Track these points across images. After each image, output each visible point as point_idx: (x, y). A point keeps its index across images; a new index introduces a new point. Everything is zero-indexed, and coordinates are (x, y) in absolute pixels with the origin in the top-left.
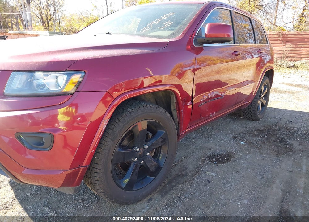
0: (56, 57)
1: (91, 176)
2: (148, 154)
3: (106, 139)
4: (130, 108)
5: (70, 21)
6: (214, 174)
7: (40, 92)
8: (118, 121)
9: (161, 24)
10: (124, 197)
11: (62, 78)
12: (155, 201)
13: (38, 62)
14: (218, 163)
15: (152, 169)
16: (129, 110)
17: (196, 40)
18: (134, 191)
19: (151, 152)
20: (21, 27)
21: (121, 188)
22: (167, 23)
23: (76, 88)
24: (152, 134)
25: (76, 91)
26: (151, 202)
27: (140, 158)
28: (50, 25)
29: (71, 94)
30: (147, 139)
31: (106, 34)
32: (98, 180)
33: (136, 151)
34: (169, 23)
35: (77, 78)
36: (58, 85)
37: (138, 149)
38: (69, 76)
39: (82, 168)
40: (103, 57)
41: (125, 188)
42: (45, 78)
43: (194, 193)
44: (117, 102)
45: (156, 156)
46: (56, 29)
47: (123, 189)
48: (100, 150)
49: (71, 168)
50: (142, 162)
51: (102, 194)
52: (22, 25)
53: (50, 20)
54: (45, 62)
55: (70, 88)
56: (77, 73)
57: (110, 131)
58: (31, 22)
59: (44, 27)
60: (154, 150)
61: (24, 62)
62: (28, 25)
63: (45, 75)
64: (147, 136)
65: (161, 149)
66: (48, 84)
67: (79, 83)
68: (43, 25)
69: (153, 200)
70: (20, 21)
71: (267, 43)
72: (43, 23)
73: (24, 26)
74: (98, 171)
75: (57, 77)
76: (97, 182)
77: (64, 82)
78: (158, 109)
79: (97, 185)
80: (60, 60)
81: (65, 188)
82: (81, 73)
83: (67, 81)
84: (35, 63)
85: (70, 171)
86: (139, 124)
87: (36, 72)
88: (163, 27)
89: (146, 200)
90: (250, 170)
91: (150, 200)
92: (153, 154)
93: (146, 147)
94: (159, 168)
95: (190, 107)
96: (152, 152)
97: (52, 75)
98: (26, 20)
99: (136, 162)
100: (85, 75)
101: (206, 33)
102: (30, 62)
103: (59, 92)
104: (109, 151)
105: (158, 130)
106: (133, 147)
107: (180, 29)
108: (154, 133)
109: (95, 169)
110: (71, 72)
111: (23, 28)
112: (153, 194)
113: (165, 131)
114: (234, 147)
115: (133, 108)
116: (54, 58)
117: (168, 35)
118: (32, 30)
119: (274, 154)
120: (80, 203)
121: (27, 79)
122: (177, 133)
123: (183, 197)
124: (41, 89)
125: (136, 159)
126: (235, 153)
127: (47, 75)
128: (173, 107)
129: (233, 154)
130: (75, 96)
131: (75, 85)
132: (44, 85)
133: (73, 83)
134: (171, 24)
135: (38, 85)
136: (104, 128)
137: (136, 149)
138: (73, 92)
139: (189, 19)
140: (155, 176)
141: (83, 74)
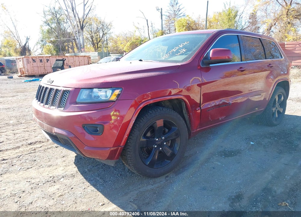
0: (106, 80)
1: (126, 154)
2: (165, 143)
3: (135, 130)
4: (151, 111)
5: (116, 42)
6: (219, 164)
7: (96, 100)
8: (142, 119)
9: (177, 52)
10: (148, 171)
11: (109, 92)
12: (170, 177)
13: (96, 83)
14: (225, 156)
15: (168, 154)
16: (151, 112)
17: (203, 62)
18: (155, 168)
19: (167, 143)
20: (76, 50)
21: (145, 164)
22: (183, 50)
23: (117, 98)
24: (168, 130)
25: (117, 100)
26: (167, 178)
27: (159, 146)
28: (99, 46)
29: (114, 101)
30: (164, 133)
31: (139, 60)
32: (130, 156)
33: (156, 141)
34: (184, 50)
35: (117, 92)
36: (106, 96)
37: (157, 139)
38: (113, 91)
39: (120, 147)
40: (133, 79)
41: (149, 165)
42: (99, 92)
43: (200, 175)
44: (142, 106)
45: (171, 147)
46: (104, 49)
47: (147, 166)
48: (131, 137)
49: (114, 147)
50: (161, 148)
51: (132, 167)
52: (76, 47)
53: (99, 42)
54: (100, 83)
55: (114, 98)
56: (118, 89)
57: (138, 125)
58: (84, 44)
59: (94, 48)
60: (170, 141)
61: (87, 83)
62: (81, 48)
63: (99, 91)
64: (164, 131)
65: (175, 141)
66: (101, 95)
67: (119, 95)
68: (93, 46)
69: (169, 177)
70: (74, 45)
71: (282, 58)
72: (93, 44)
73: (78, 48)
74: (130, 150)
75: (106, 92)
76: (129, 158)
77: (110, 94)
78: (171, 112)
79: (129, 161)
80: (108, 81)
81: (109, 161)
82: (120, 89)
83: (112, 94)
84: (94, 84)
85: (112, 149)
86: (157, 122)
87: (94, 89)
88: (179, 54)
89: (164, 176)
90: (250, 162)
91: (167, 177)
92: (169, 144)
93: (163, 138)
94: (173, 155)
95: (199, 111)
96: (169, 143)
97: (104, 90)
98: (80, 43)
99: (156, 148)
100: (122, 90)
101: (211, 57)
102: (91, 83)
103: (107, 100)
104: (137, 138)
105: (172, 127)
106: (154, 138)
107: (191, 55)
108: (170, 129)
109: (128, 149)
110: (114, 88)
111: (77, 50)
112: (169, 173)
113: (177, 128)
114: (243, 146)
115: (153, 111)
116: (105, 80)
117: (181, 60)
118: (84, 51)
119: (277, 152)
120: (119, 176)
121: (89, 93)
122: (187, 130)
123: (191, 176)
124: (97, 99)
125: (156, 146)
126: (242, 150)
127: (101, 91)
128: (184, 111)
129: (240, 151)
130: (116, 102)
131: (116, 96)
132: (99, 97)
133: (116, 95)
134: (185, 51)
135: (95, 96)
136: (134, 122)
137: (156, 139)
138: (115, 100)
139: (199, 47)
140: (171, 161)
141: (121, 89)
